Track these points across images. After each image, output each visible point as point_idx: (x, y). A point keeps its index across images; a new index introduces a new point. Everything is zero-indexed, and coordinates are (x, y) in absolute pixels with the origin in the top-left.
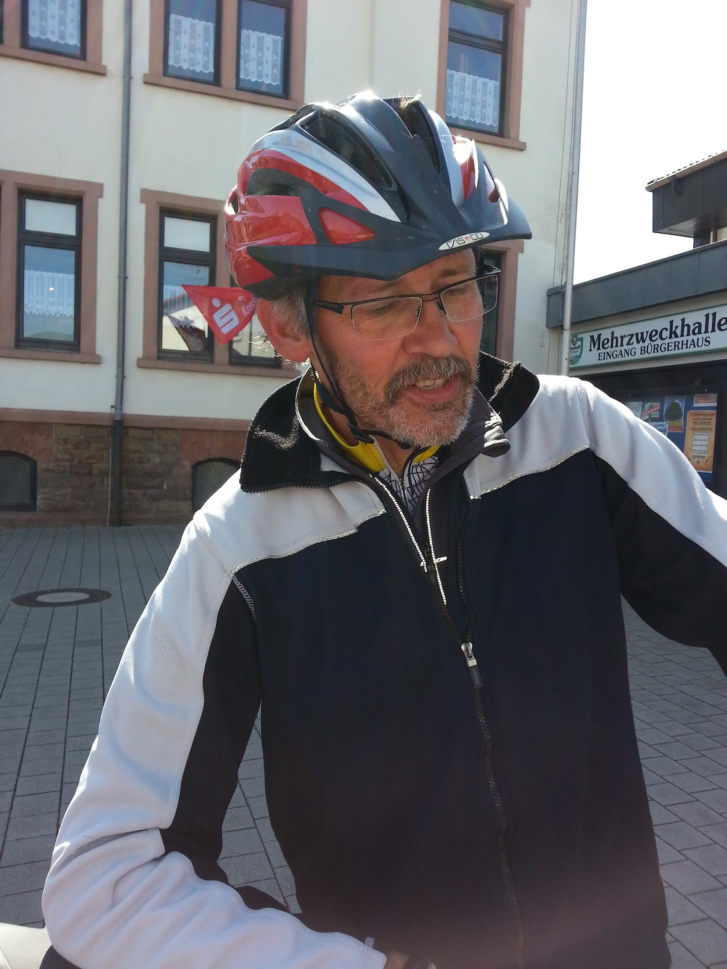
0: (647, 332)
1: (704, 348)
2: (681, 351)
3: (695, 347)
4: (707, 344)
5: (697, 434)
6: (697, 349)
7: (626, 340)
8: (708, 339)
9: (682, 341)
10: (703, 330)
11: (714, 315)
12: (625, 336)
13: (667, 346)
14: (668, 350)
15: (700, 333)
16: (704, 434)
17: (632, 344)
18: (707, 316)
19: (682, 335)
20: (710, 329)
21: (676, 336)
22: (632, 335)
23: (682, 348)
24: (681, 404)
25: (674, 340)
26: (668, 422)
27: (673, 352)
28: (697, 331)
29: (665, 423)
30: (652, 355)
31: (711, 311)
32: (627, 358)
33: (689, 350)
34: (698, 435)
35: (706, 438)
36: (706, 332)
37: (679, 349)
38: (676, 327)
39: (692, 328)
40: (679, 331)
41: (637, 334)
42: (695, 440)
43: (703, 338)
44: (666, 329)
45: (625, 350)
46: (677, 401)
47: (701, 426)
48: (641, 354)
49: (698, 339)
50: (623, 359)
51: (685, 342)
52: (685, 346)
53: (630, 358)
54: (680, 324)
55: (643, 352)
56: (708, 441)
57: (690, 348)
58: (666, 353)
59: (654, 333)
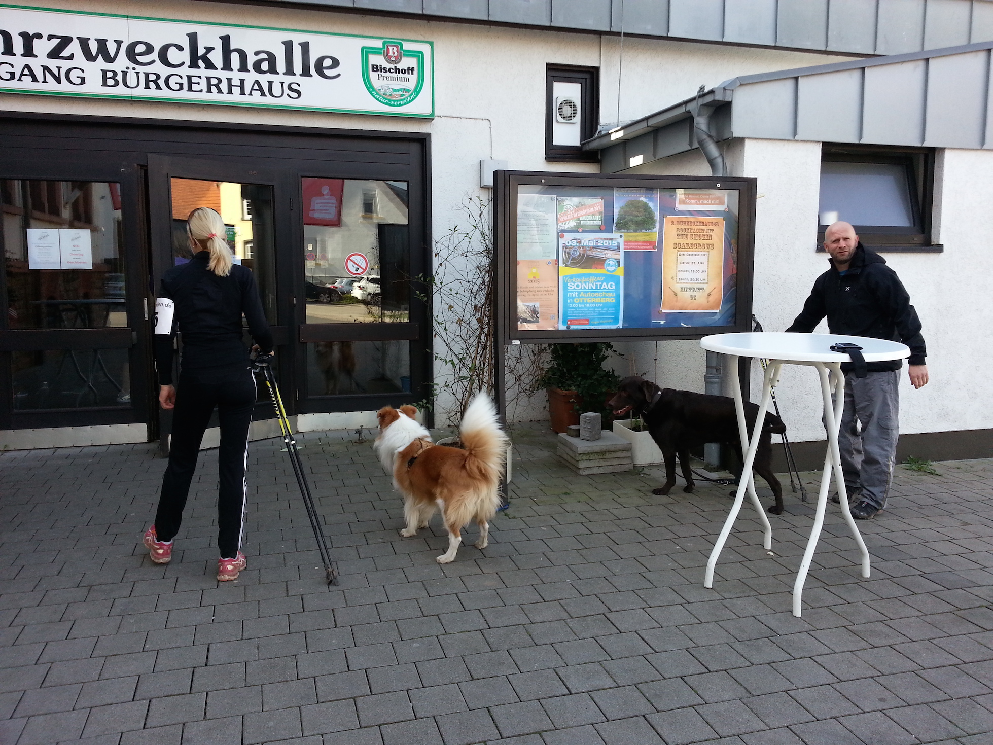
0: (119, 43)
1: (285, 102)
2: (225, 98)
3: (263, 94)
4: (295, 95)
5: (686, 253)
6: (268, 100)
7: (42, 47)
8: (294, 86)
9: (229, 80)
10: (281, 66)
11: (305, 47)
12: (39, 36)
13: (185, 81)
14: (190, 89)
15: (273, 70)
16: (700, 253)
17: (71, 57)
18: (288, 45)
19: (227, 66)
20: (298, 67)
21: (210, 65)
22: (66, 41)
23: (230, 92)
24: (651, 205)
25: (203, 71)
26: (622, 234)
27: (205, 97)
28: (265, 66)
29: (615, 235)
30: (141, 92)
31: (297, 39)
32: (51, 86)
33: (246, 99)
34: (687, 255)
35: (704, 259)
36: (290, 71)
37: (220, 91)
38: (209, 50)
39: (251, 59)
40: (216, 57)
41: (84, 42)
42: (681, 263)
43: (282, 83)
44: (180, 48)
45: (45, 68)
46: (643, 199)
47: (694, 242)
48: (105, 84)
49: (271, 83)
50: (39, 87)
51: (236, 82)
52: (236, 90)
53: (65, 87)
54: (218, 45)
55: (111, 82)
56: (706, 263)
57: (250, 94)
58: (184, 95)
59: (140, 48)
